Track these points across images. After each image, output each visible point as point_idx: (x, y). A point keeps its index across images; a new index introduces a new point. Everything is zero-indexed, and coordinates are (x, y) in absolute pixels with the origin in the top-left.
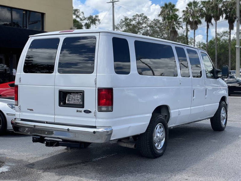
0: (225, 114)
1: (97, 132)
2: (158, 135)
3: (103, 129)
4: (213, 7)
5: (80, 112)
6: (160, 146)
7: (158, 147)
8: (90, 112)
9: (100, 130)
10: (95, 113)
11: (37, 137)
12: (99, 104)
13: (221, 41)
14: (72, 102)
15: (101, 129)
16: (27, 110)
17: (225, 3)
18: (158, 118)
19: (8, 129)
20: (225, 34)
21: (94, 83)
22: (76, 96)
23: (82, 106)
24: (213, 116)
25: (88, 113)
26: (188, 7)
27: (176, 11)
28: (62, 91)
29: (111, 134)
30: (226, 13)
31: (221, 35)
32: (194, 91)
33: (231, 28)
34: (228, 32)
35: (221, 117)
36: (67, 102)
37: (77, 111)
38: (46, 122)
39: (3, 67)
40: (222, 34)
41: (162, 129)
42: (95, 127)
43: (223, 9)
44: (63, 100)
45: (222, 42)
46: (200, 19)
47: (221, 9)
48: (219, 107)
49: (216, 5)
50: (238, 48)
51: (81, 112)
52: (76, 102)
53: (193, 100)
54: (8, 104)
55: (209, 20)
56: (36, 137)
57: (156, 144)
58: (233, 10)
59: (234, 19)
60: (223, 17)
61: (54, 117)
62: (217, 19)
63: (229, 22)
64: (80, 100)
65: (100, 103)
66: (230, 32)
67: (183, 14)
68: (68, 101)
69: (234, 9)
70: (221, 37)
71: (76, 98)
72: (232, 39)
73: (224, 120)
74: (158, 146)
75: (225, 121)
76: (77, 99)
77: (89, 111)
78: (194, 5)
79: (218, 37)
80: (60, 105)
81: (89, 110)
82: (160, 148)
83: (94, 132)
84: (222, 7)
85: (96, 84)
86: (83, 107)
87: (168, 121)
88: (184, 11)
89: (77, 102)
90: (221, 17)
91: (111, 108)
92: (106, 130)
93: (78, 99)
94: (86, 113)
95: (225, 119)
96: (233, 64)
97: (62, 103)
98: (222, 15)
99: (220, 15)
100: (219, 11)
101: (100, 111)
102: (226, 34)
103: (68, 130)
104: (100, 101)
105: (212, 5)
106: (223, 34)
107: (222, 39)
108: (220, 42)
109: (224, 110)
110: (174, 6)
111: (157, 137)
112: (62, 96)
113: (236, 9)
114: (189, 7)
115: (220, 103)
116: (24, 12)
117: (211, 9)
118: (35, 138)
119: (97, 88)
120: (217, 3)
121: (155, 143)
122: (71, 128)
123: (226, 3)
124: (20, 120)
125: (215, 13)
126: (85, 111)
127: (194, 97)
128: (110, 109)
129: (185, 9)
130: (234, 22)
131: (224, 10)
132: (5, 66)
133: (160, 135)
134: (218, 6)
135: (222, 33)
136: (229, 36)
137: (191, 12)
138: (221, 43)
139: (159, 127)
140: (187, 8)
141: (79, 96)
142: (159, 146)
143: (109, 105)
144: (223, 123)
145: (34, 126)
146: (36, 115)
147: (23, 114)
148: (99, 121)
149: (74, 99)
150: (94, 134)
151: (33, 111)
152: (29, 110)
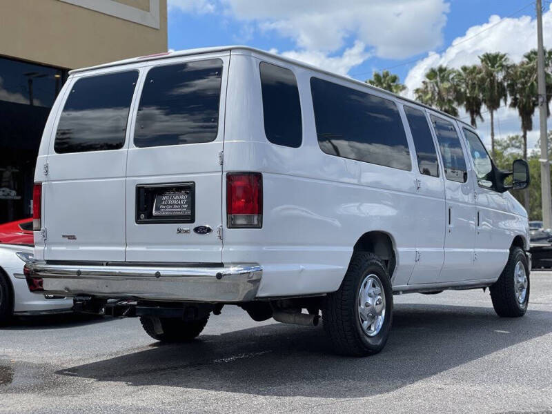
0: (525, 277)
1: (225, 275)
2: (370, 301)
3: (240, 269)
4: (483, 80)
6: (375, 329)
7: (370, 332)
8: (209, 230)
9: (232, 270)
10: (221, 231)
11: (84, 298)
12: (230, 209)
13: (505, 159)
14: (166, 211)
15: (236, 269)
16: (62, 238)
17: (510, 71)
18: (367, 261)
19: (15, 310)
20: (513, 142)
21: (218, 161)
22: (177, 197)
23: (191, 219)
24: (497, 279)
25: (204, 233)
26: (427, 80)
27: (401, 90)
28: (143, 187)
29: (258, 281)
30: (513, 93)
31: (505, 144)
32: (450, 210)
33: (527, 125)
34: (519, 138)
35: (516, 283)
36: (154, 212)
37: (179, 231)
38: (105, 264)
39: (8, 195)
40: (506, 142)
41: (378, 289)
42: (221, 265)
43: (506, 84)
44: (146, 209)
45: (507, 160)
46: (455, 105)
47: (501, 84)
48: (509, 259)
49: (490, 75)
50: (545, 165)
51: (186, 232)
53: (448, 231)
54: (18, 253)
55: (474, 110)
56: (81, 298)
57: (366, 322)
58: (529, 84)
59: (531, 104)
60: (506, 100)
61: (124, 249)
62: (494, 105)
63: (521, 113)
64: (186, 206)
65: (233, 208)
66: (525, 137)
67: (417, 96)
68: (157, 209)
69: (532, 84)
70: (505, 148)
71: (176, 202)
72: (529, 155)
73: (521, 291)
74: (369, 327)
75: (524, 292)
76: (178, 205)
77: (206, 228)
78: (442, 75)
79: (498, 148)
80: (138, 221)
81: (207, 226)
82: (375, 333)
83: (219, 276)
84: (504, 78)
85: (222, 164)
86: (193, 221)
87: (391, 272)
88: (417, 91)
89: (177, 211)
90: (502, 103)
91: (258, 219)
92: (246, 271)
93: (181, 205)
94: (200, 233)
95: (525, 291)
96: (534, 210)
97: (143, 216)
98: (503, 97)
99: (500, 97)
100: (496, 88)
101: (232, 225)
102: (516, 142)
103: (158, 275)
104: (233, 204)
105: (481, 74)
106: (508, 142)
107: (507, 153)
108: (503, 160)
109: (520, 268)
110: (394, 79)
111: (367, 305)
112: (142, 199)
113: (537, 83)
114: (430, 79)
115: (512, 250)
116: (58, 76)
117: (479, 83)
118: (80, 301)
119: (225, 174)
120: (493, 69)
121: (363, 321)
122: (163, 271)
123: (512, 70)
124: (45, 262)
125: (489, 94)
126: (196, 230)
127: (451, 226)
128: (256, 222)
129: (421, 86)
130: (532, 111)
131: (508, 85)
132: (13, 193)
133: (373, 301)
134: (494, 77)
135: (506, 139)
136: (522, 146)
137: (435, 90)
138: (505, 161)
139: (370, 282)
140: (424, 82)
141: (182, 198)
142: (373, 328)
143: (252, 212)
144: (520, 298)
145: (79, 273)
146: (81, 248)
147: (51, 250)
148: (231, 249)
149: (171, 205)
150: (218, 281)
151: (76, 239)
152: (67, 239)
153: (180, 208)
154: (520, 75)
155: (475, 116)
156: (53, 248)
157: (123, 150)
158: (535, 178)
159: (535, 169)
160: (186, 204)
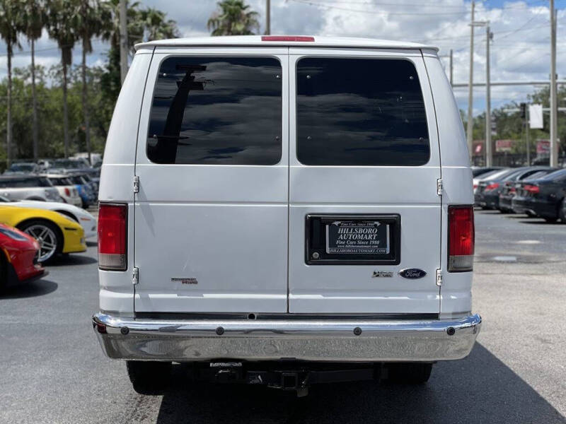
5: (387, 276)
8: (422, 274)
11: (236, 364)
14: (347, 248)
16: (170, 282)
22: (361, 231)
25: (415, 277)
31: (26, 74)
36: (328, 249)
37: (376, 275)
43: (48, 12)
47: (43, 12)
52: (364, 249)
58: (73, 17)
62: (35, 34)
64: (377, 242)
68: (334, 245)
69: (76, 16)
70: (26, 77)
71: (361, 237)
76: (365, 240)
77: (418, 271)
79: (19, 77)
80: (309, 260)
81: (420, 268)
83: (451, 331)
85: (441, 195)
86: (397, 262)
93: (369, 241)
94: (409, 277)
97: (316, 255)
101: (454, 268)
102: (37, 72)
103: (358, 331)
119: (445, 207)
122: (367, 326)
124: (133, 316)
126: (404, 274)
135: (26, 69)
141: (370, 232)
145: (220, 331)
146: (206, 296)
147: (148, 299)
148: (453, 297)
149: (352, 240)
150: (448, 337)
151: (196, 283)
152: (180, 282)
153: (369, 244)
154: (64, 5)
155: (11, 43)
156: (151, 296)
157: (282, 166)
158: (58, 111)
159: (58, 102)
160: (377, 239)
